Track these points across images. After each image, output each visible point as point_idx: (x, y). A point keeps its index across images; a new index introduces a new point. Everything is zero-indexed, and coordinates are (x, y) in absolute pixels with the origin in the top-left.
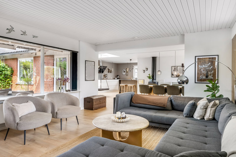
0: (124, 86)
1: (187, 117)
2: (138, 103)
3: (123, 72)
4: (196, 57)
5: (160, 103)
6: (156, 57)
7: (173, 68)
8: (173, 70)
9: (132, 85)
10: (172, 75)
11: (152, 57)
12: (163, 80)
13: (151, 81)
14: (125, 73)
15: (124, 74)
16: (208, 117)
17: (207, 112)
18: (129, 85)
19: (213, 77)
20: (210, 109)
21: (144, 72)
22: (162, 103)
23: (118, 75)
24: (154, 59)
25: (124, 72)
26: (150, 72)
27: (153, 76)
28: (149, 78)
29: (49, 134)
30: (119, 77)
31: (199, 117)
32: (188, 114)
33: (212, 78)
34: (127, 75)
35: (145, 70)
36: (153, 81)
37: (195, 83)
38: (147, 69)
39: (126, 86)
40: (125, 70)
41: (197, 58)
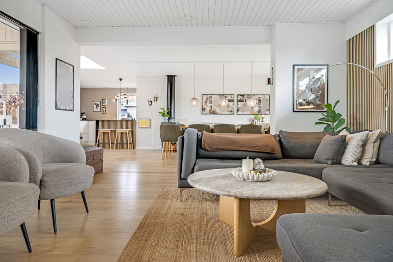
0: (110, 132)
1: (333, 164)
2: (218, 150)
3: (95, 106)
4: (294, 66)
5: (264, 146)
6: (175, 76)
7: (205, 98)
8: (204, 102)
9: (127, 131)
10: (203, 109)
11: (168, 76)
12: (187, 120)
13: (167, 121)
14: (99, 108)
15: (97, 110)
16: (370, 160)
17: (366, 152)
18: (119, 131)
19: (320, 100)
20: (372, 145)
21: (150, 103)
22: (267, 146)
23: (84, 113)
24: (171, 79)
25: (97, 105)
26: (163, 103)
27: (169, 113)
28: (163, 115)
29: (30, 251)
30: (85, 117)
31: (355, 161)
32: (333, 159)
33: (319, 103)
34: (104, 113)
35: (153, 100)
36: (170, 121)
37: (294, 111)
38: (157, 98)
39: (113, 132)
40: (99, 103)
41: (296, 67)
